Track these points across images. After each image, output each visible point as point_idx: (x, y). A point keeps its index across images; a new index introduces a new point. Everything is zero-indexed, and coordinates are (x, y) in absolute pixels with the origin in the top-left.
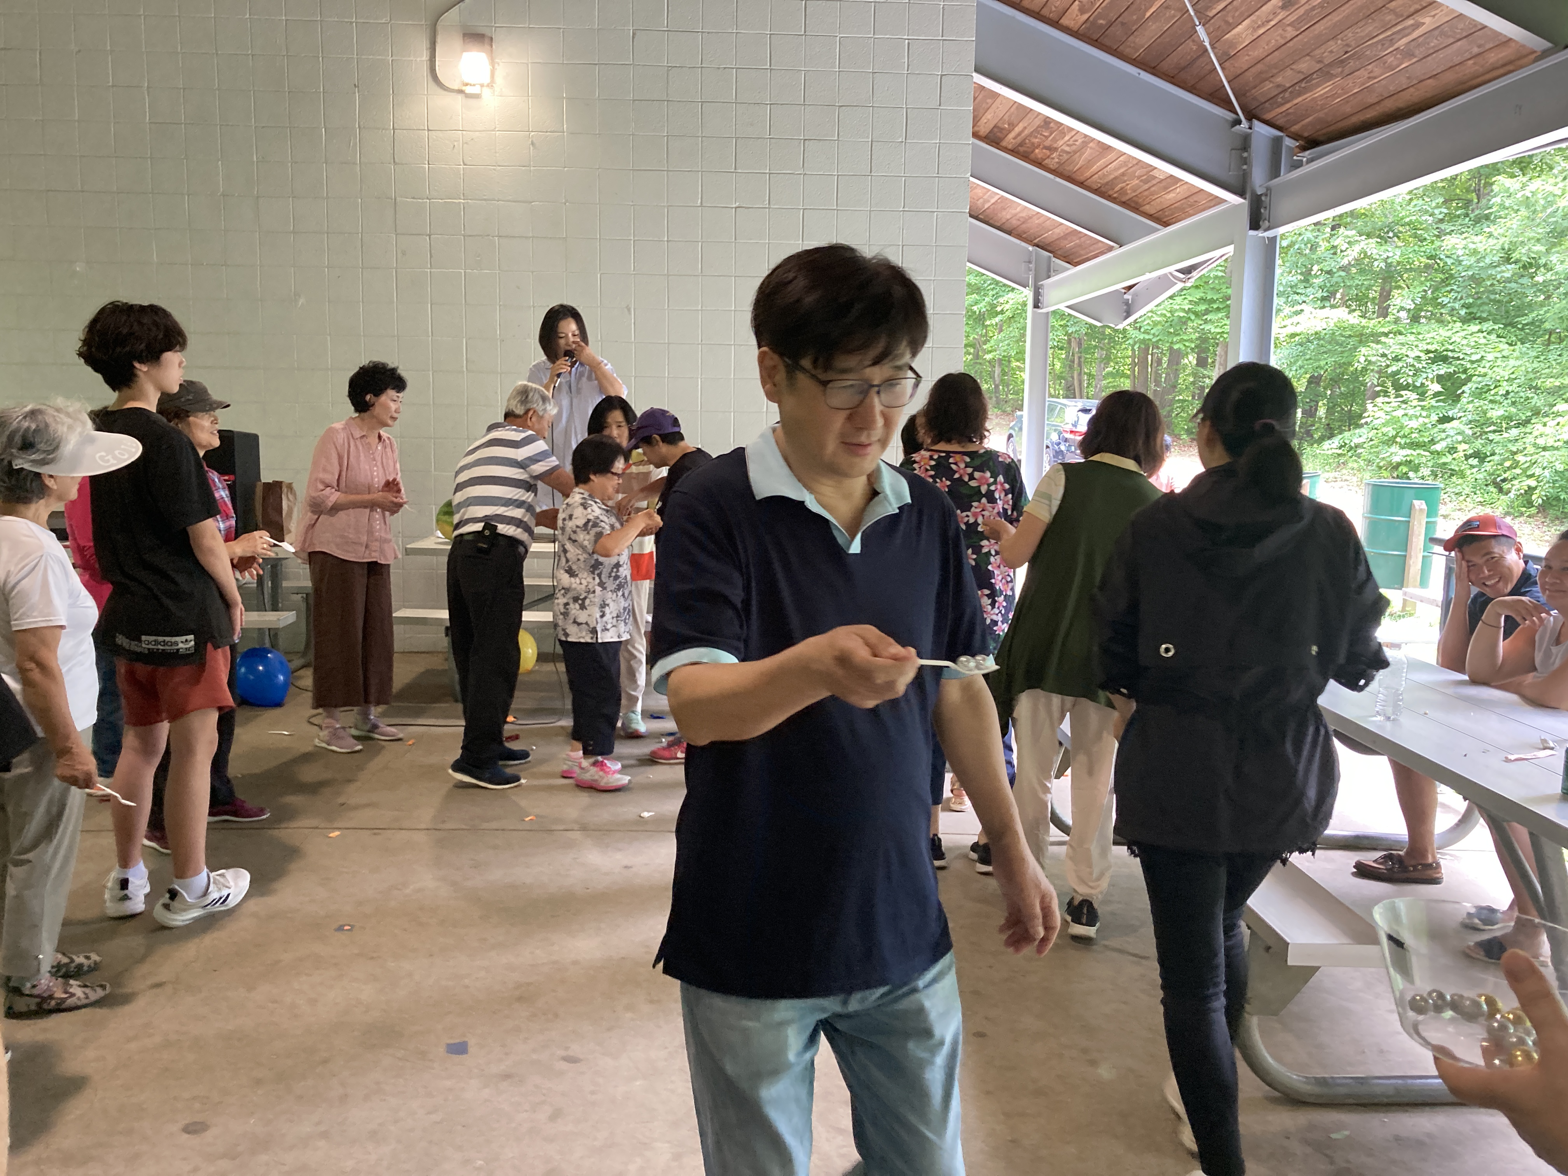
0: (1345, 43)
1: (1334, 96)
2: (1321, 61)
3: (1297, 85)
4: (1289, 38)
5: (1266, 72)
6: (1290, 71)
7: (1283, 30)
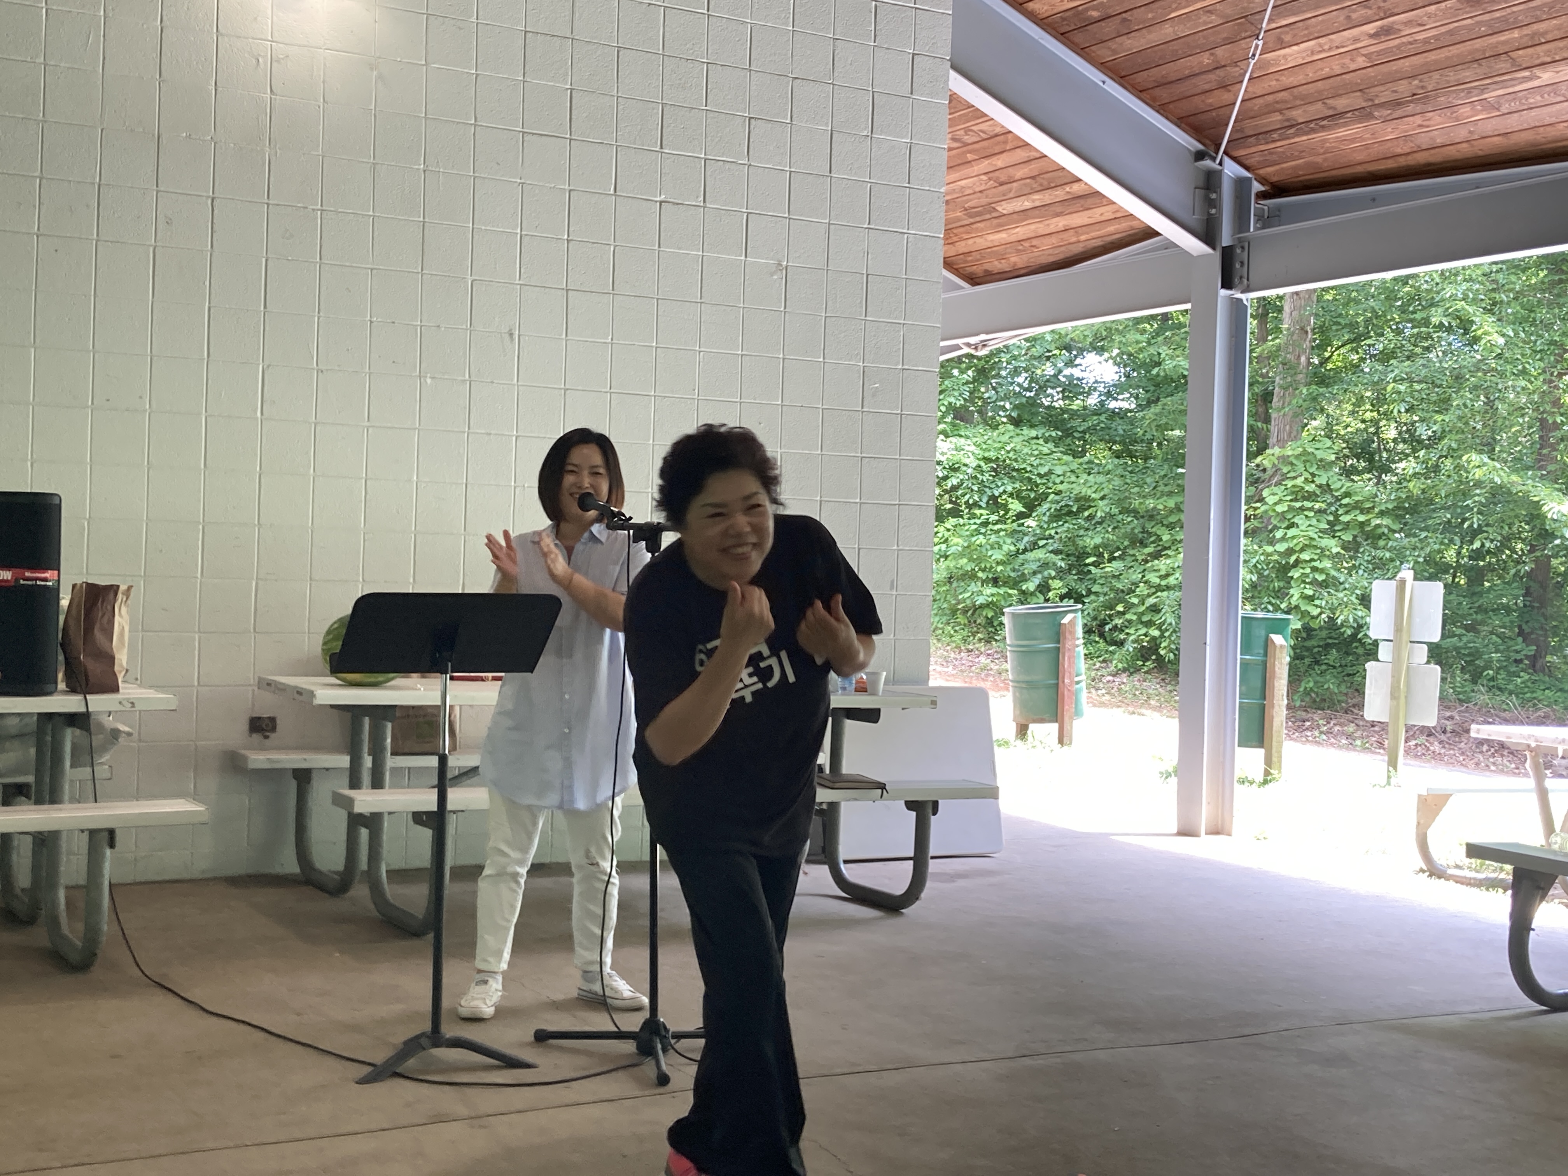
0: (1421, 84)
1: (1353, 140)
2: (1372, 100)
3: (1315, 122)
4: (1351, 69)
5: (1285, 102)
6: (1319, 105)
7: (1351, 60)
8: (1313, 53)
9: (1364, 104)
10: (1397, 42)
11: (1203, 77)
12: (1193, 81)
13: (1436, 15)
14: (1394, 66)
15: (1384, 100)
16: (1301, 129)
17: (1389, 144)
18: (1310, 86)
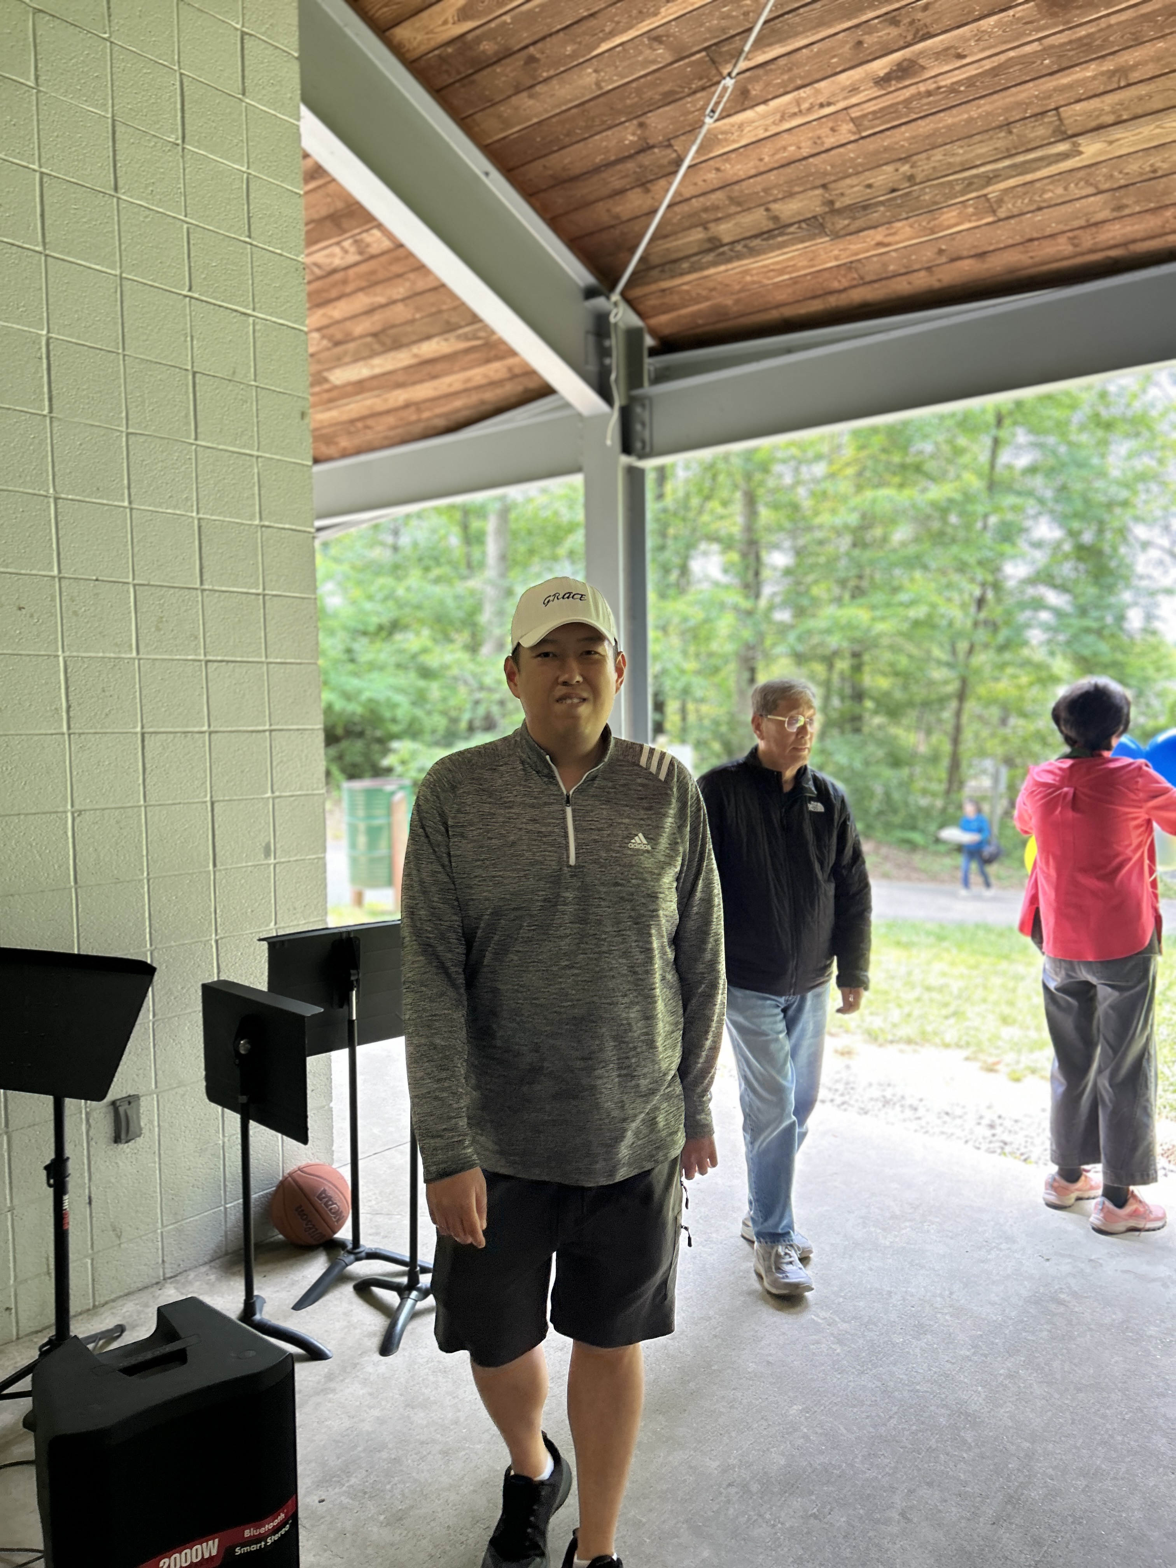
2: (831, 203)
3: (743, 243)
4: (827, 146)
5: (716, 208)
6: (761, 213)
7: (833, 130)
8: (783, 119)
9: (819, 210)
10: (912, 90)
11: (619, 167)
12: (604, 175)
13: (990, 34)
14: (886, 141)
15: (847, 201)
16: (723, 253)
17: (826, 275)
18: (759, 179)
